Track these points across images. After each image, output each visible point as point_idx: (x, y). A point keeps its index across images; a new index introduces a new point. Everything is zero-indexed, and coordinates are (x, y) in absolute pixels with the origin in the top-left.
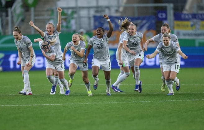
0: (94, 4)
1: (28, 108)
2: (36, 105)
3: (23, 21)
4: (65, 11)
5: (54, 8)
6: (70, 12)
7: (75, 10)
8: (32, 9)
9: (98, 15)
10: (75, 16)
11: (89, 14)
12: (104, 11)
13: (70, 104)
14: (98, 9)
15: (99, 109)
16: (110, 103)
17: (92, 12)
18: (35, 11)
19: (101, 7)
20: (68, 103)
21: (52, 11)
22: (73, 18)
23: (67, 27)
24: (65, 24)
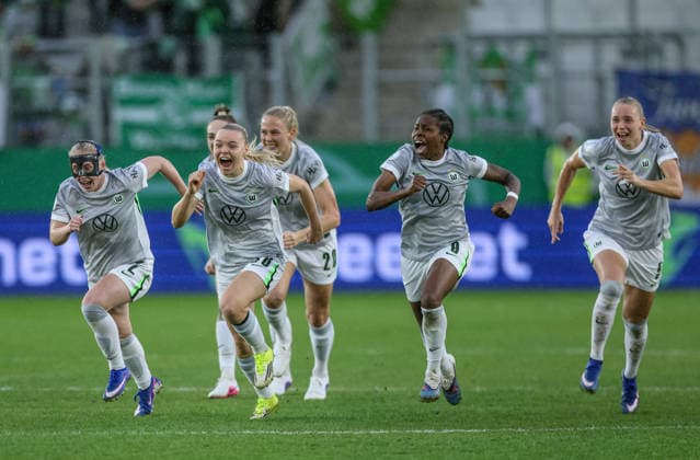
0: (618, 21)
1: (351, 442)
2: (382, 432)
3: (330, 86)
4: (502, 49)
5: (457, 36)
6: (520, 52)
7: (543, 46)
8: (369, 40)
9: (635, 65)
10: (543, 69)
11: (597, 61)
12: (658, 51)
13: (520, 430)
14: (636, 42)
15: (635, 452)
16: (679, 426)
17: (612, 57)
18: (381, 48)
19: (648, 34)
20: (513, 427)
21: (450, 47)
22: (532, 78)
23: (510, 115)
24: (499, 102)
